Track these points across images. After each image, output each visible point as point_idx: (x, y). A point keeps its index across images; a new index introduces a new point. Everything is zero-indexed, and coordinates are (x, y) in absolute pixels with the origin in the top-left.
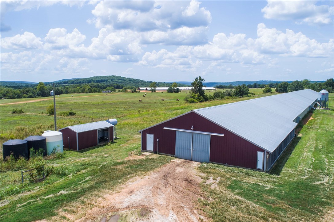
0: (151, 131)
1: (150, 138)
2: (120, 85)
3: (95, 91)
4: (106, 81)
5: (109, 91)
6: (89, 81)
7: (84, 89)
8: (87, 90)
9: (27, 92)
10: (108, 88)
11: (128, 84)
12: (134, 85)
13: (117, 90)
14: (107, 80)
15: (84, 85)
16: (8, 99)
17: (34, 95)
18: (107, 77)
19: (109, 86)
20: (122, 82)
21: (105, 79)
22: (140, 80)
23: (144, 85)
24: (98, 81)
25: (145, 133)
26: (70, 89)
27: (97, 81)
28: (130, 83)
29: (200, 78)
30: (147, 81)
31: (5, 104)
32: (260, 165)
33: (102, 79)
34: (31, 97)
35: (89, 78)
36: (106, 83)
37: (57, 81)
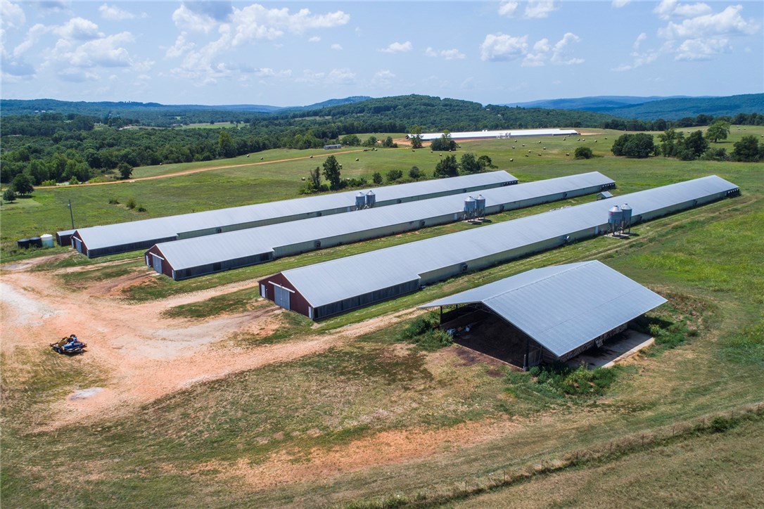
4: (394, 109)
5: (338, 145)
9: (203, 150)
17: (214, 155)
18: (398, 98)
21: (394, 103)
24: (378, 110)
27: (375, 108)
28: (444, 111)
31: (149, 178)
33: (386, 103)
34: (208, 159)
36: (392, 113)
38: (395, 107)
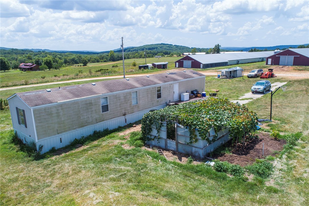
0: (177, 62)
1: (177, 63)
2: (168, 51)
3: (149, 57)
5: (160, 56)
6: (142, 49)
7: (141, 55)
8: (143, 56)
9: (103, 58)
10: (159, 54)
11: (175, 50)
12: (180, 51)
13: (166, 56)
14: (157, 48)
15: (141, 52)
16: (91, 63)
17: (107, 60)
19: (159, 53)
20: (170, 49)
21: (156, 46)
22: (185, 47)
23: (188, 51)
24: (150, 49)
25: (176, 62)
26: (130, 56)
29: (218, 45)
30: (192, 48)
32: (201, 67)
34: (105, 61)
35: (142, 46)
36: (156, 50)
37: (115, 50)
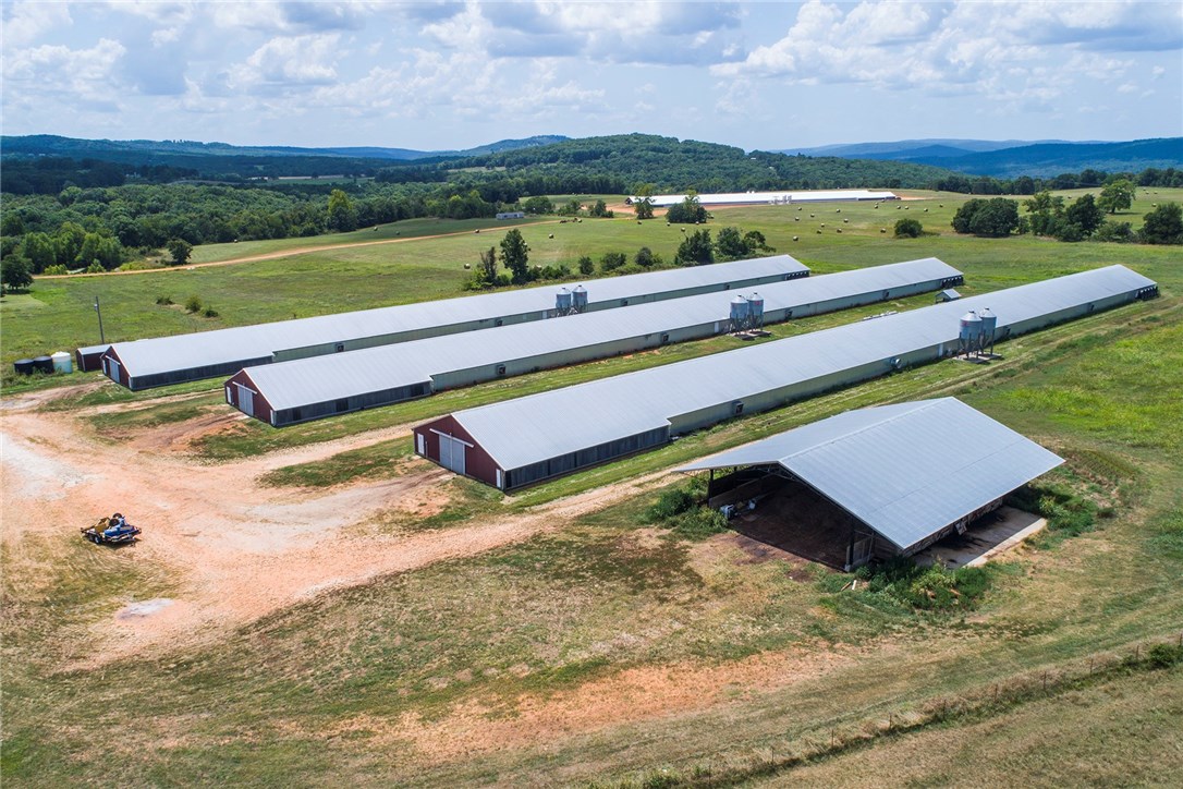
4: (606, 156)
5: (519, 212)
14: (609, 152)
17: (320, 227)
18: (613, 139)
21: (604, 148)
24: (578, 157)
27: (575, 155)
28: (684, 160)
31: (218, 264)
33: (593, 148)
34: (310, 233)
38: (607, 154)
